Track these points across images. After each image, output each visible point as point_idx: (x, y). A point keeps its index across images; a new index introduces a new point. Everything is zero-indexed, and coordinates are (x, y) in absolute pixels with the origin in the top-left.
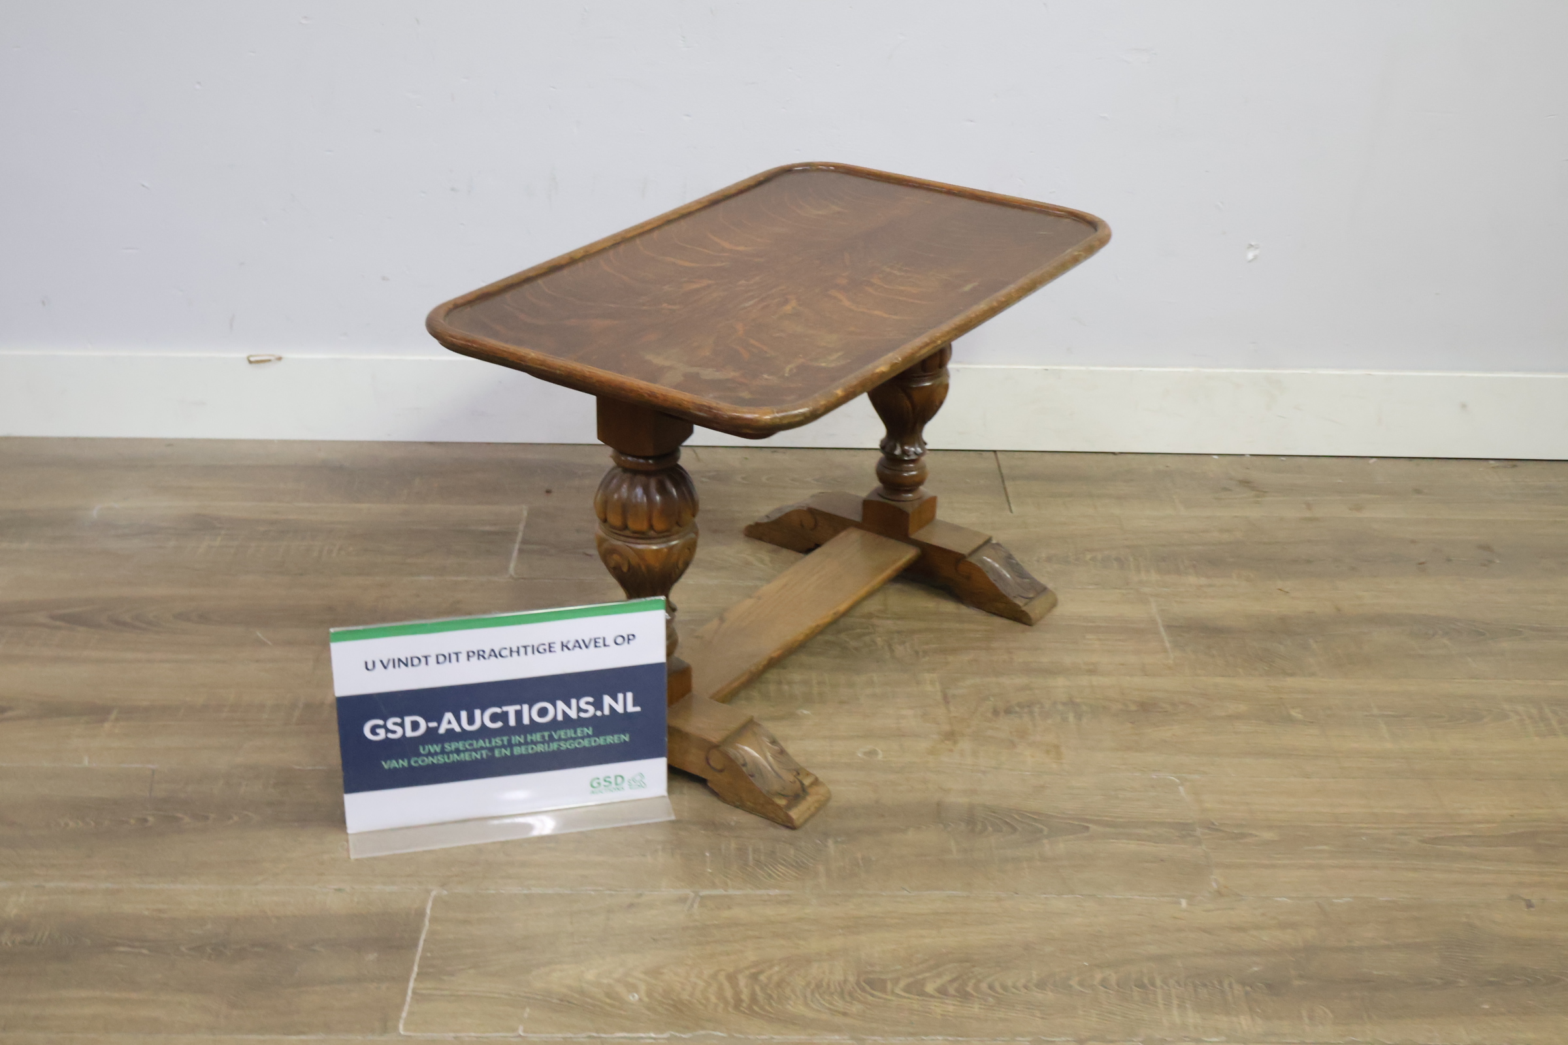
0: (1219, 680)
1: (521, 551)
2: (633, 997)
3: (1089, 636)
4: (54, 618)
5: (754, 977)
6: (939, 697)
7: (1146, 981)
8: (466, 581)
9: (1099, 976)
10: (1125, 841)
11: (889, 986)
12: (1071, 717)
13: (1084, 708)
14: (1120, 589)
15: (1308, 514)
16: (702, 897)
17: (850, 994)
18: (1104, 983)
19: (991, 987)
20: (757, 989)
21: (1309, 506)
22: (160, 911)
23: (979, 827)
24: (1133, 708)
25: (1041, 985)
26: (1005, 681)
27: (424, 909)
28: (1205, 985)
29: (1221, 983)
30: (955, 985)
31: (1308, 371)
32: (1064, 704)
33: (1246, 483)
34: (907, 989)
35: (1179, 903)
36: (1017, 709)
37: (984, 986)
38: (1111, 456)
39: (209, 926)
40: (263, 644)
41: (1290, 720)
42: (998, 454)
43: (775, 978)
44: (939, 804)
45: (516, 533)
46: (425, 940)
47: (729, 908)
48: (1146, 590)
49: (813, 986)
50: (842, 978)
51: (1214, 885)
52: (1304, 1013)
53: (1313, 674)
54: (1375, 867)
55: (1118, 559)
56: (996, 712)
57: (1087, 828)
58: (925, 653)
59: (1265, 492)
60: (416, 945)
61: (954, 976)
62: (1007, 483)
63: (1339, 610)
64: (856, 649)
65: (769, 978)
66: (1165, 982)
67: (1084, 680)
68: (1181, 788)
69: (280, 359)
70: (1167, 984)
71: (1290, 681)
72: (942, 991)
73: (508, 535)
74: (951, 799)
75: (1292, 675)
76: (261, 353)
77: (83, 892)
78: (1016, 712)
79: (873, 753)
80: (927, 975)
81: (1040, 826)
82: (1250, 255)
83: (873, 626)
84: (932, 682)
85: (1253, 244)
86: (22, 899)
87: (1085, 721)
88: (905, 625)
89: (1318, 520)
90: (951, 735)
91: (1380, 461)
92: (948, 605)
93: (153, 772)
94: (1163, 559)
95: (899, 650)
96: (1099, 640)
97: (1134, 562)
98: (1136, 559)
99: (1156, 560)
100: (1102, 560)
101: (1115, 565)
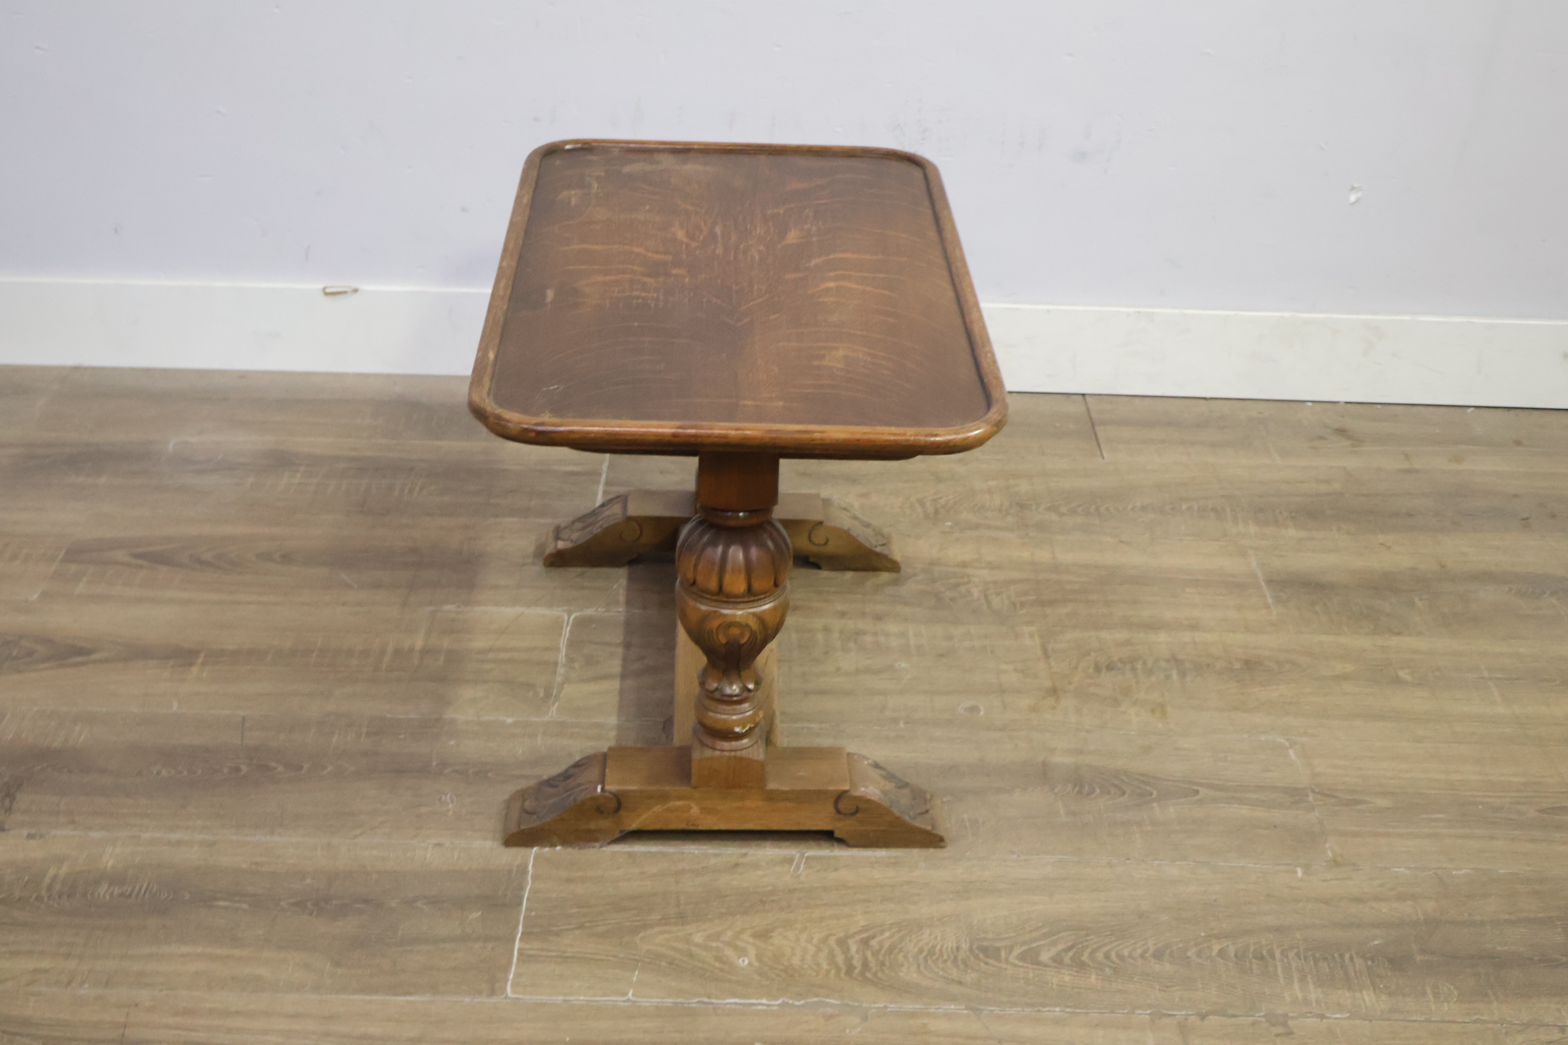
0: (1324, 638)
2: (744, 961)
3: (1187, 590)
4: (135, 556)
5: (865, 942)
6: (1039, 653)
7: (1265, 953)
9: (1216, 948)
10: (1236, 806)
11: (1003, 954)
12: (1175, 676)
13: (1188, 665)
14: (1217, 541)
15: (1406, 465)
16: (808, 858)
17: (964, 962)
18: (1222, 953)
19: (1107, 956)
20: (869, 954)
21: (1407, 457)
22: (257, 864)
23: (1086, 789)
24: (1237, 666)
25: (1158, 955)
26: (1104, 634)
27: (526, 867)
28: (1325, 959)
29: (1342, 956)
30: (1071, 954)
31: (1407, 318)
32: (1168, 661)
33: (1342, 432)
34: (1022, 957)
35: (1296, 872)
36: (1119, 665)
37: (1100, 955)
38: (1202, 402)
39: (308, 881)
40: (348, 586)
41: (1397, 681)
42: (1087, 397)
43: (887, 945)
44: (1044, 764)
45: (600, 474)
46: (528, 899)
47: (836, 870)
48: (1245, 542)
49: (925, 953)
50: (955, 945)
51: (1330, 853)
52: (1428, 989)
53: (1420, 634)
54: (1492, 838)
55: (1214, 510)
56: (1098, 669)
57: (1197, 792)
58: (1023, 605)
59: (1362, 441)
60: (520, 904)
61: (1069, 944)
62: (1097, 428)
63: (1443, 566)
64: (952, 599)
65: (881, 944)
66: (1284, 953)
67: (1187, 637)
68: (1291, 752)
69: (356, 291)
70: (1287, 957)
71: (1395, 641)
72: (1058, 961)
73: (591, 476)
74: (1058, 759)
75: (1399, 634)
76: (337, 284)
77: (179, 843)
78: (1119, 669)
79: (974, 709)
80: (1042, 943)
81: (1148, 788)
82: (1353, 198)
83: (968, 576)
84: (1032, 636)
85: (1356, 186)
86: (118, 850)
87: (1189, 678)
88: (1000, 576)
89: (1417, 471)
90: (1054, 692)
91: (1478, 411)
92: (1043, 555)
93: (244, 718)
94: (1261, 510)
95: (996, 601)
96: (1199, 594)
97: (1231, 513)
98: (1233, 510)
99: (1254, 511)
100: (1199, 510)
101: (1212, 516)
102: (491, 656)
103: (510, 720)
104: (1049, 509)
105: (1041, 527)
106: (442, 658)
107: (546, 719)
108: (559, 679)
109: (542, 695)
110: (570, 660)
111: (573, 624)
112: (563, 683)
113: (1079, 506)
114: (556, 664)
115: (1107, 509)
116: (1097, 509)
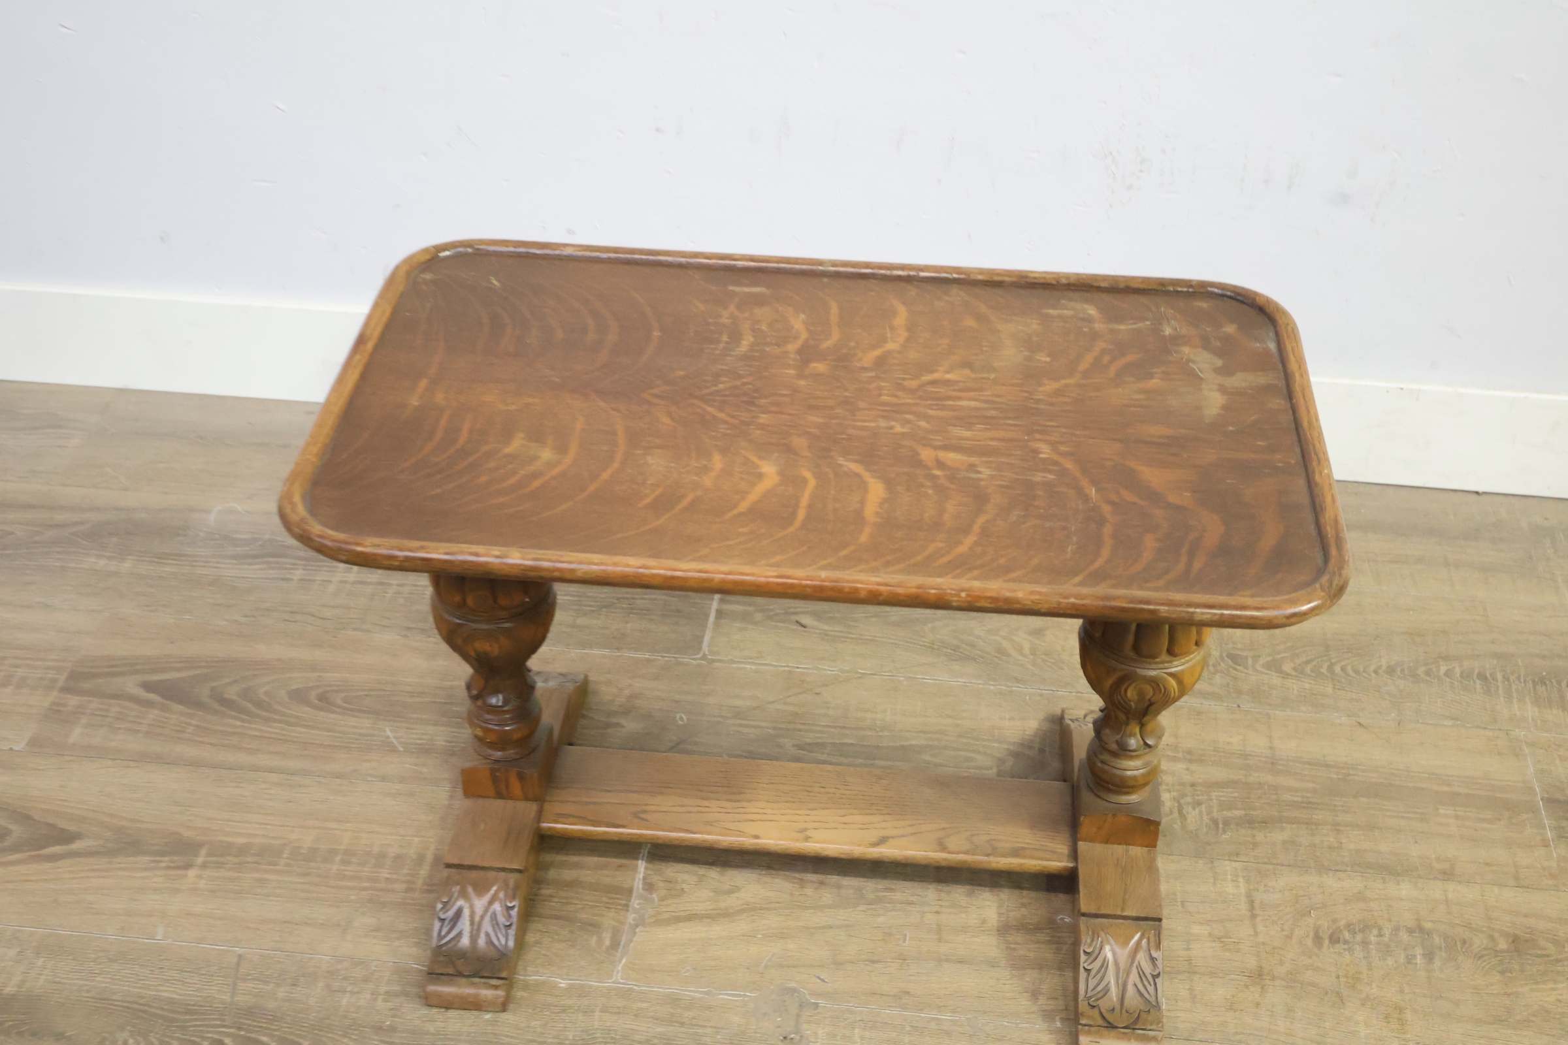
4: (148, 687)
6: (1244, 906)
8: (649, 660)
12: (1419, 958)
13: (1437, 940)
14: (1485, 729)
24: (1503, 945)
26: (1330, 881)
32: (1410, 931)
36: (1347, 935)
38: (1473, 497)
40: (394, 750)
48: (1520, 733)
55: (1482, 677)
56: (1318, 940)
58: (1227, 824)
67: (1436, 890)
78: (1346, 942)
84: (1235, 878)
87: (1437, 963)
88: (1201, 773)
90: (1258, 976)
92: (1257, 743)
93: (240, 956)
94: (1543, 682)
95: (1192, 815)
96: (1457, 817)
97: (1503, 682)
98: (1506, 679)
99: (1533, 681)
100: (1461, 676)
101: (1478, 687)
103: (563, 984)
104: (1268, 666)
105: (1257, 694)
107: (608, 984)
108: (631, 919)
109: (607, 943)
110: (649, 886)
112: (637, 926)
113: (1308, 662)
114: (630, 891)
115: (1343, 669)
116: (1330, 668)
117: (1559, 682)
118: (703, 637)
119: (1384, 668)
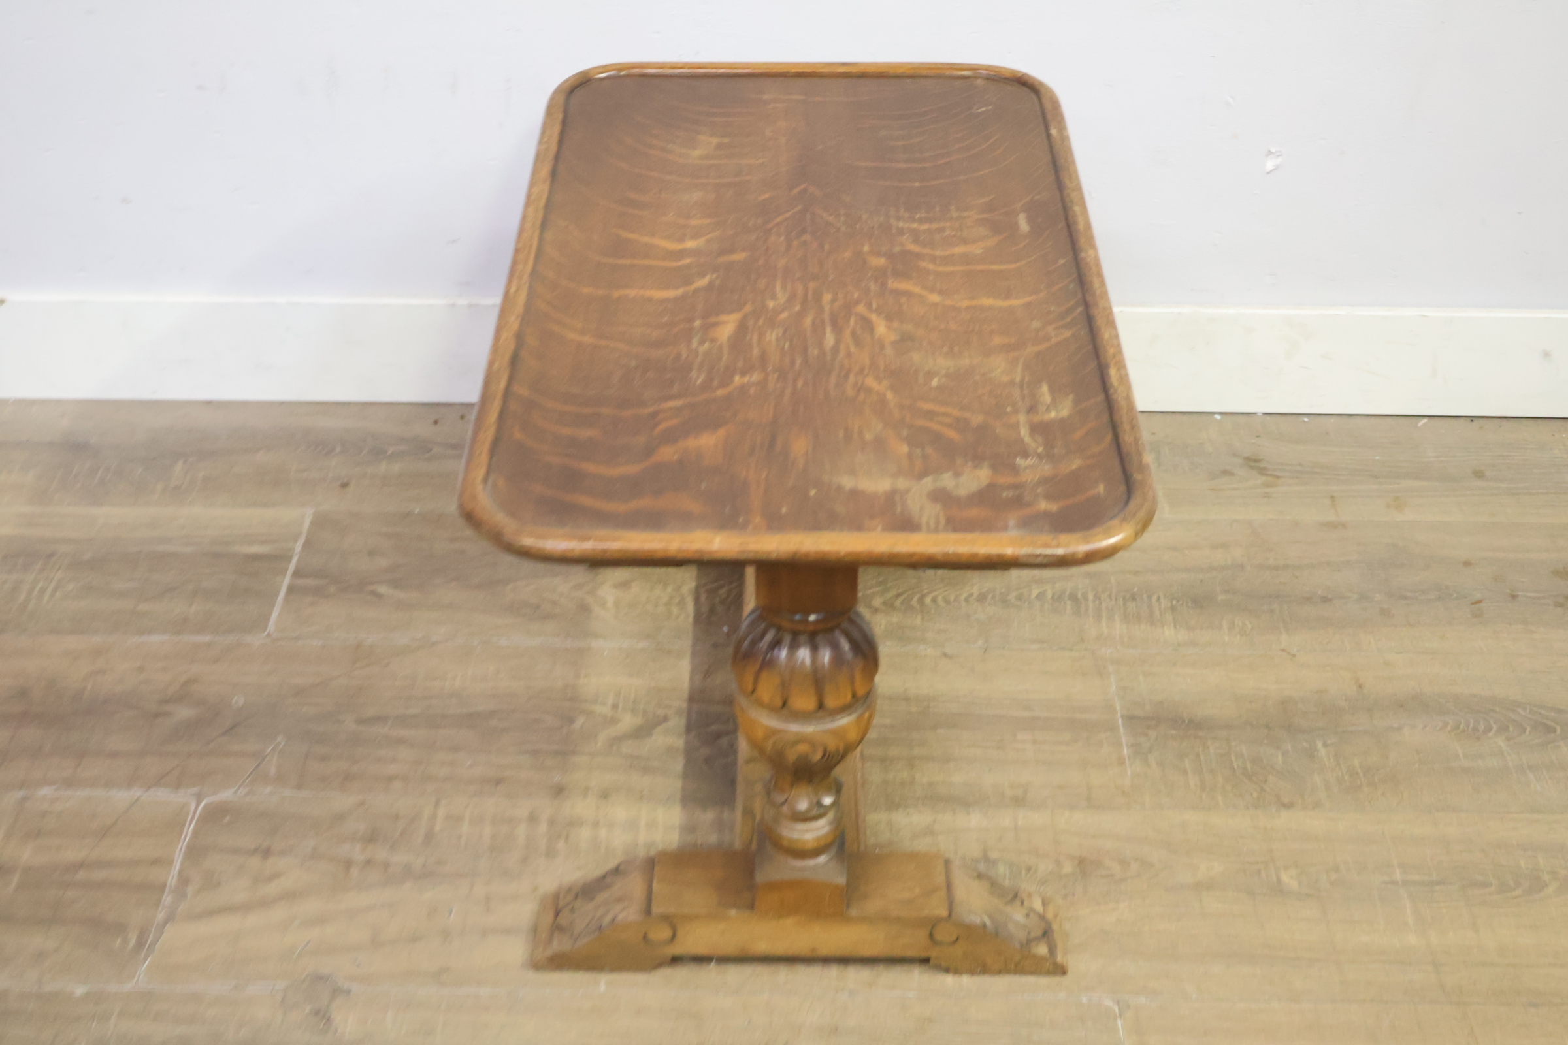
0: (1189, 816)
1: (291, 590)
3: (1020, 736)
8: (210, 643)
14: (1071, 650)
15: (1331, 516)
21: (1334, 501)
24: (1068, 868)
33: (1253, 463)
41: (1279, 890)
45: (289, 559)
48: (1106, 651)
53: (1317, 805)
55: (1073, 597)
59: (1278, 477)
63: (1360, 686)
67: (1006, 818)
68: (1119, 1023)
69: (3, 302)
71: (1283, 819)
73: (278, 559)
75: (1289, 806)
82: (1270, 165)
85: (1273, 150)
89: (1344, 526)
91: (1433, 421)
94: (1133, 598)
96: (1035, 742)
97: (1094, 601)
98: (1097, 597)
99: (1124, 598)
100: (1053, 598)
101: (1068, 607)
102: (81, 875)
103: (80, 990)
106: (16, 879)
107: (128, 987)
108: (161, 916)
109: (133, 942)
110: (184, 880)
111: (200, 816)
112: (165, 923)
113: (898, 595)
114: (164, 886)
115: (934, 600)
116: (921, 600)
117: (1150, 597)
118: (271, 614)
119: (975, 595)
